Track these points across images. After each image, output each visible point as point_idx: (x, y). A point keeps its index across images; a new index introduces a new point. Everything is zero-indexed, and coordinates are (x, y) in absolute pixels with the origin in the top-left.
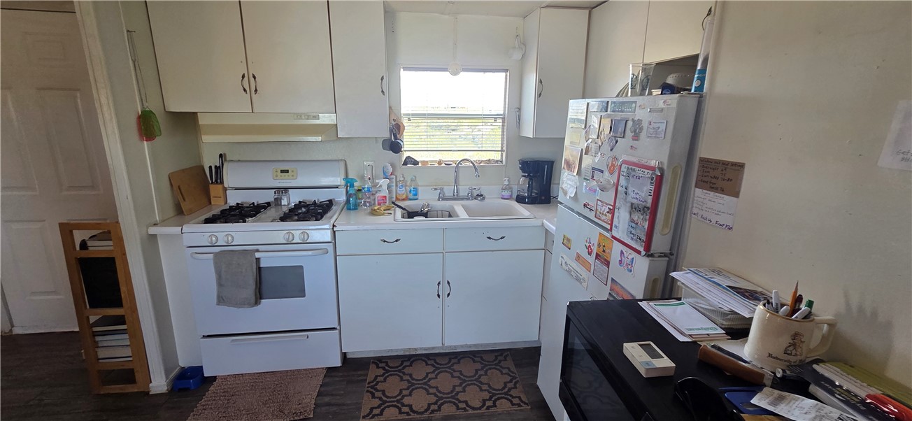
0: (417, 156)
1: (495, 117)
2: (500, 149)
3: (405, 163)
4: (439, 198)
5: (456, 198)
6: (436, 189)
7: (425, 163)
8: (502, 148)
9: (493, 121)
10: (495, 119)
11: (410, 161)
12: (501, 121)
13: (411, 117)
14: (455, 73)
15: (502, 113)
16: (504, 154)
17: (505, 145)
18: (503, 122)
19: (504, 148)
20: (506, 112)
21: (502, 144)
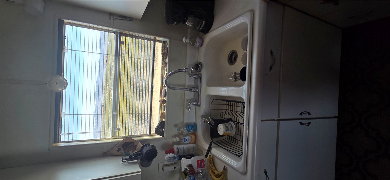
0: (156, 122)
1: (119, 43)
2: (152, 42)
3: (162, 134)
4: (197, 105)
5: (197, 88)
6: (190, 108)
7: (162, 116)
8: (151, 40)
9: (124, 46)
10: (122, 43)
11: (160, 129)
12: (124, 37)
13: (115, 129)
14: (64, 84)
15: (114, 35)
16: (158, 38)
17: (149, 37)
18: (126, 35)
19: (152, 37)
20: (114, 30)
21: (148, 39)
